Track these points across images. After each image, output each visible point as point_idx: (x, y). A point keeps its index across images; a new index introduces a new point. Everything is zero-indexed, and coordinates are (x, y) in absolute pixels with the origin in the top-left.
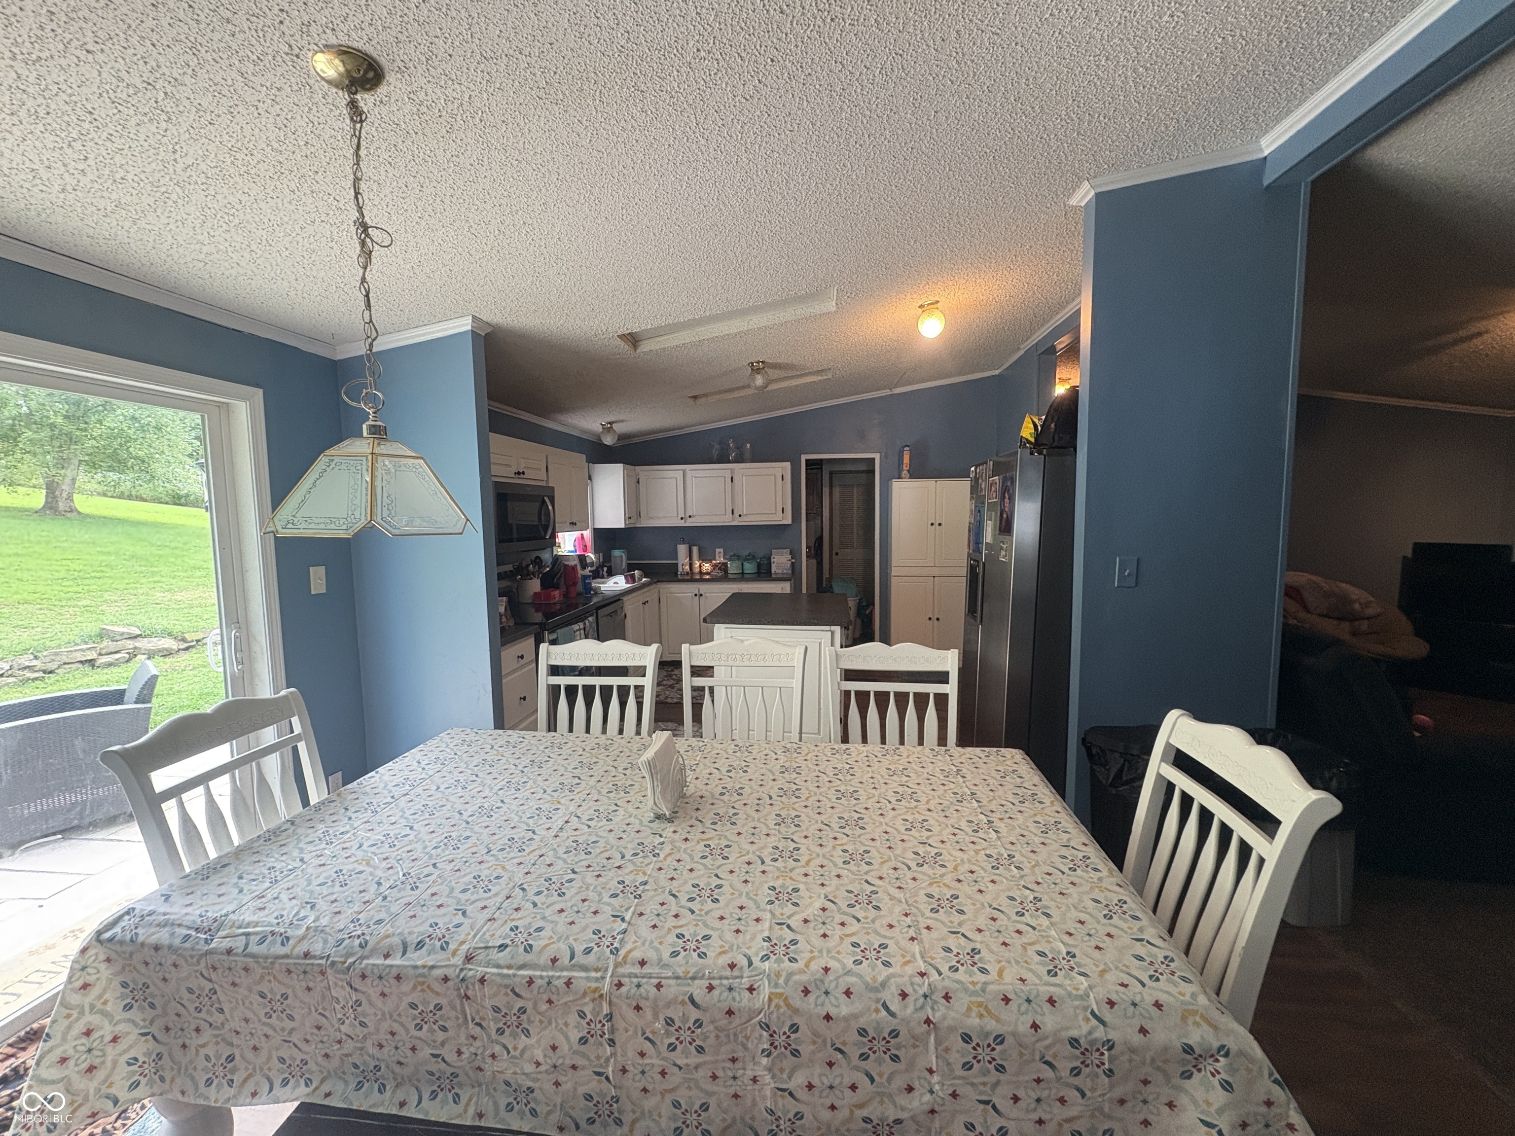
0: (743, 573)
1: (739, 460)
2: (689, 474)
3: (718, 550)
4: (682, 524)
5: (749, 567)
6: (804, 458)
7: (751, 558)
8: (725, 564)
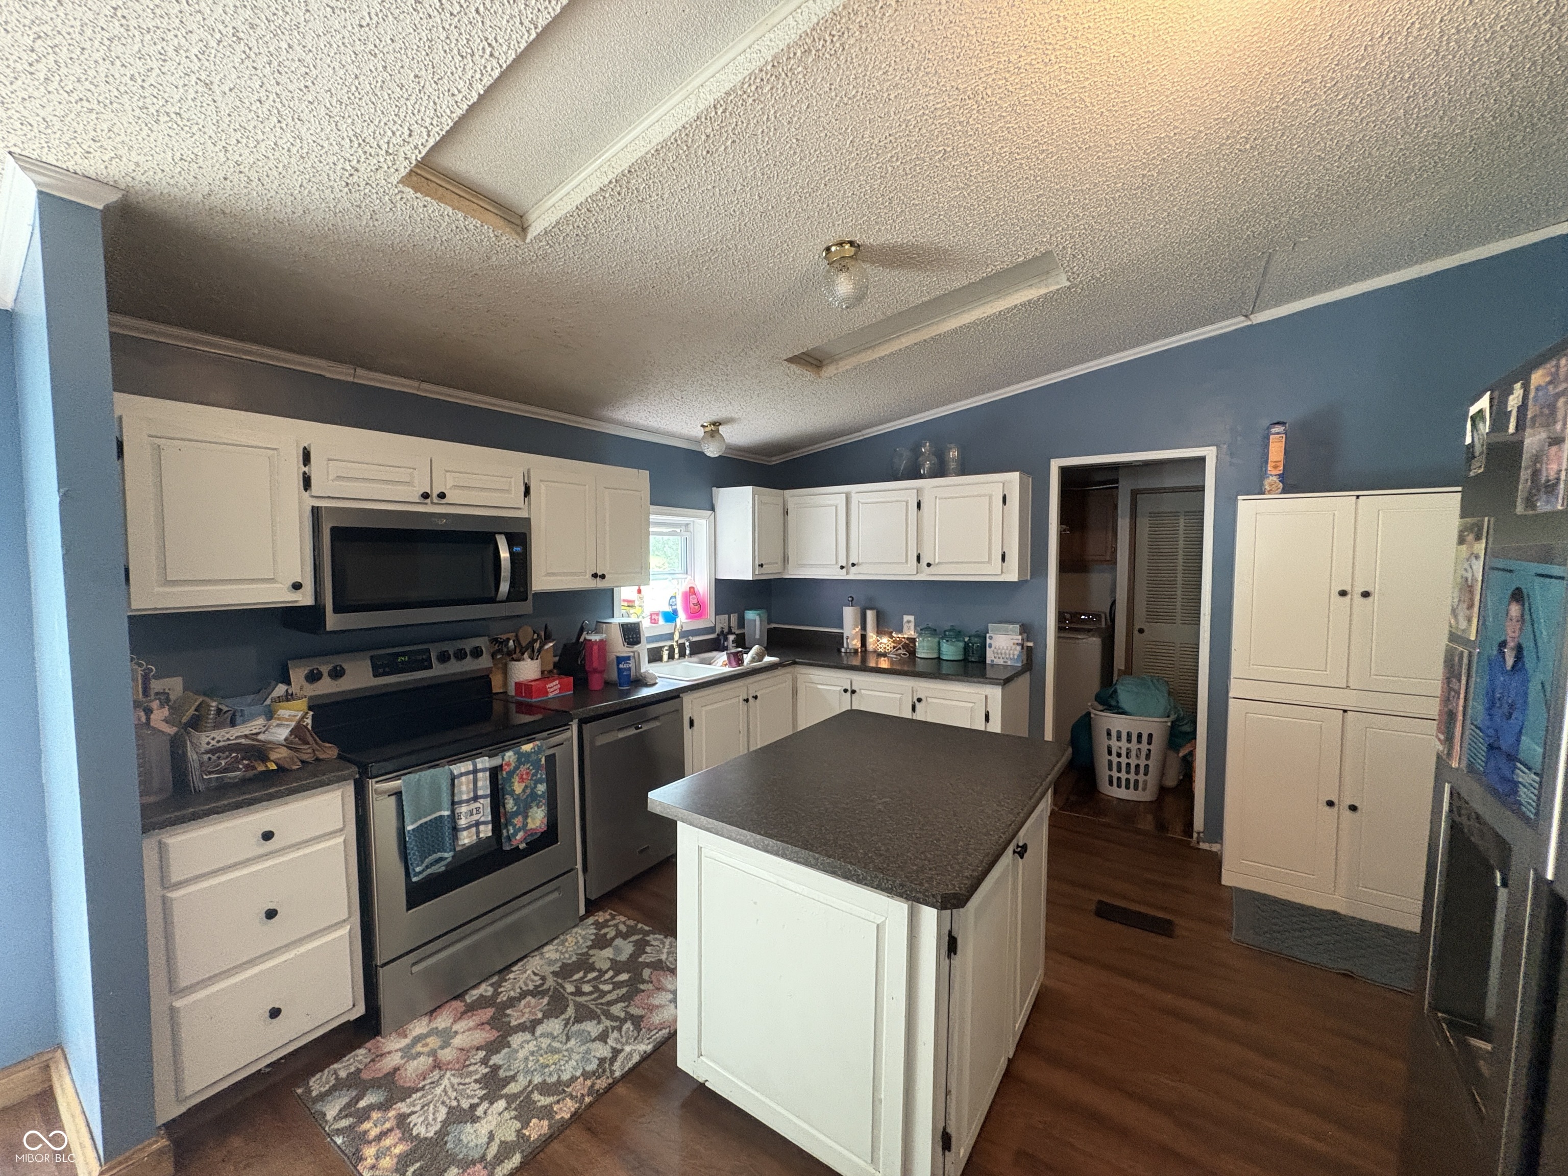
0: (939, 658)
1: (940, 471)
2: (855, 499)
3: (906, 618)
4: (841, 575)
5: (950, 651)
6: (1056, 465)
7: (956, 634)
8: (913, 640)
